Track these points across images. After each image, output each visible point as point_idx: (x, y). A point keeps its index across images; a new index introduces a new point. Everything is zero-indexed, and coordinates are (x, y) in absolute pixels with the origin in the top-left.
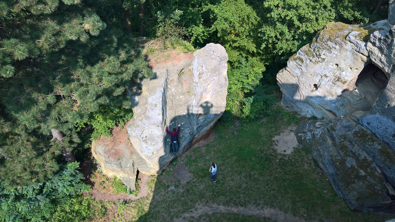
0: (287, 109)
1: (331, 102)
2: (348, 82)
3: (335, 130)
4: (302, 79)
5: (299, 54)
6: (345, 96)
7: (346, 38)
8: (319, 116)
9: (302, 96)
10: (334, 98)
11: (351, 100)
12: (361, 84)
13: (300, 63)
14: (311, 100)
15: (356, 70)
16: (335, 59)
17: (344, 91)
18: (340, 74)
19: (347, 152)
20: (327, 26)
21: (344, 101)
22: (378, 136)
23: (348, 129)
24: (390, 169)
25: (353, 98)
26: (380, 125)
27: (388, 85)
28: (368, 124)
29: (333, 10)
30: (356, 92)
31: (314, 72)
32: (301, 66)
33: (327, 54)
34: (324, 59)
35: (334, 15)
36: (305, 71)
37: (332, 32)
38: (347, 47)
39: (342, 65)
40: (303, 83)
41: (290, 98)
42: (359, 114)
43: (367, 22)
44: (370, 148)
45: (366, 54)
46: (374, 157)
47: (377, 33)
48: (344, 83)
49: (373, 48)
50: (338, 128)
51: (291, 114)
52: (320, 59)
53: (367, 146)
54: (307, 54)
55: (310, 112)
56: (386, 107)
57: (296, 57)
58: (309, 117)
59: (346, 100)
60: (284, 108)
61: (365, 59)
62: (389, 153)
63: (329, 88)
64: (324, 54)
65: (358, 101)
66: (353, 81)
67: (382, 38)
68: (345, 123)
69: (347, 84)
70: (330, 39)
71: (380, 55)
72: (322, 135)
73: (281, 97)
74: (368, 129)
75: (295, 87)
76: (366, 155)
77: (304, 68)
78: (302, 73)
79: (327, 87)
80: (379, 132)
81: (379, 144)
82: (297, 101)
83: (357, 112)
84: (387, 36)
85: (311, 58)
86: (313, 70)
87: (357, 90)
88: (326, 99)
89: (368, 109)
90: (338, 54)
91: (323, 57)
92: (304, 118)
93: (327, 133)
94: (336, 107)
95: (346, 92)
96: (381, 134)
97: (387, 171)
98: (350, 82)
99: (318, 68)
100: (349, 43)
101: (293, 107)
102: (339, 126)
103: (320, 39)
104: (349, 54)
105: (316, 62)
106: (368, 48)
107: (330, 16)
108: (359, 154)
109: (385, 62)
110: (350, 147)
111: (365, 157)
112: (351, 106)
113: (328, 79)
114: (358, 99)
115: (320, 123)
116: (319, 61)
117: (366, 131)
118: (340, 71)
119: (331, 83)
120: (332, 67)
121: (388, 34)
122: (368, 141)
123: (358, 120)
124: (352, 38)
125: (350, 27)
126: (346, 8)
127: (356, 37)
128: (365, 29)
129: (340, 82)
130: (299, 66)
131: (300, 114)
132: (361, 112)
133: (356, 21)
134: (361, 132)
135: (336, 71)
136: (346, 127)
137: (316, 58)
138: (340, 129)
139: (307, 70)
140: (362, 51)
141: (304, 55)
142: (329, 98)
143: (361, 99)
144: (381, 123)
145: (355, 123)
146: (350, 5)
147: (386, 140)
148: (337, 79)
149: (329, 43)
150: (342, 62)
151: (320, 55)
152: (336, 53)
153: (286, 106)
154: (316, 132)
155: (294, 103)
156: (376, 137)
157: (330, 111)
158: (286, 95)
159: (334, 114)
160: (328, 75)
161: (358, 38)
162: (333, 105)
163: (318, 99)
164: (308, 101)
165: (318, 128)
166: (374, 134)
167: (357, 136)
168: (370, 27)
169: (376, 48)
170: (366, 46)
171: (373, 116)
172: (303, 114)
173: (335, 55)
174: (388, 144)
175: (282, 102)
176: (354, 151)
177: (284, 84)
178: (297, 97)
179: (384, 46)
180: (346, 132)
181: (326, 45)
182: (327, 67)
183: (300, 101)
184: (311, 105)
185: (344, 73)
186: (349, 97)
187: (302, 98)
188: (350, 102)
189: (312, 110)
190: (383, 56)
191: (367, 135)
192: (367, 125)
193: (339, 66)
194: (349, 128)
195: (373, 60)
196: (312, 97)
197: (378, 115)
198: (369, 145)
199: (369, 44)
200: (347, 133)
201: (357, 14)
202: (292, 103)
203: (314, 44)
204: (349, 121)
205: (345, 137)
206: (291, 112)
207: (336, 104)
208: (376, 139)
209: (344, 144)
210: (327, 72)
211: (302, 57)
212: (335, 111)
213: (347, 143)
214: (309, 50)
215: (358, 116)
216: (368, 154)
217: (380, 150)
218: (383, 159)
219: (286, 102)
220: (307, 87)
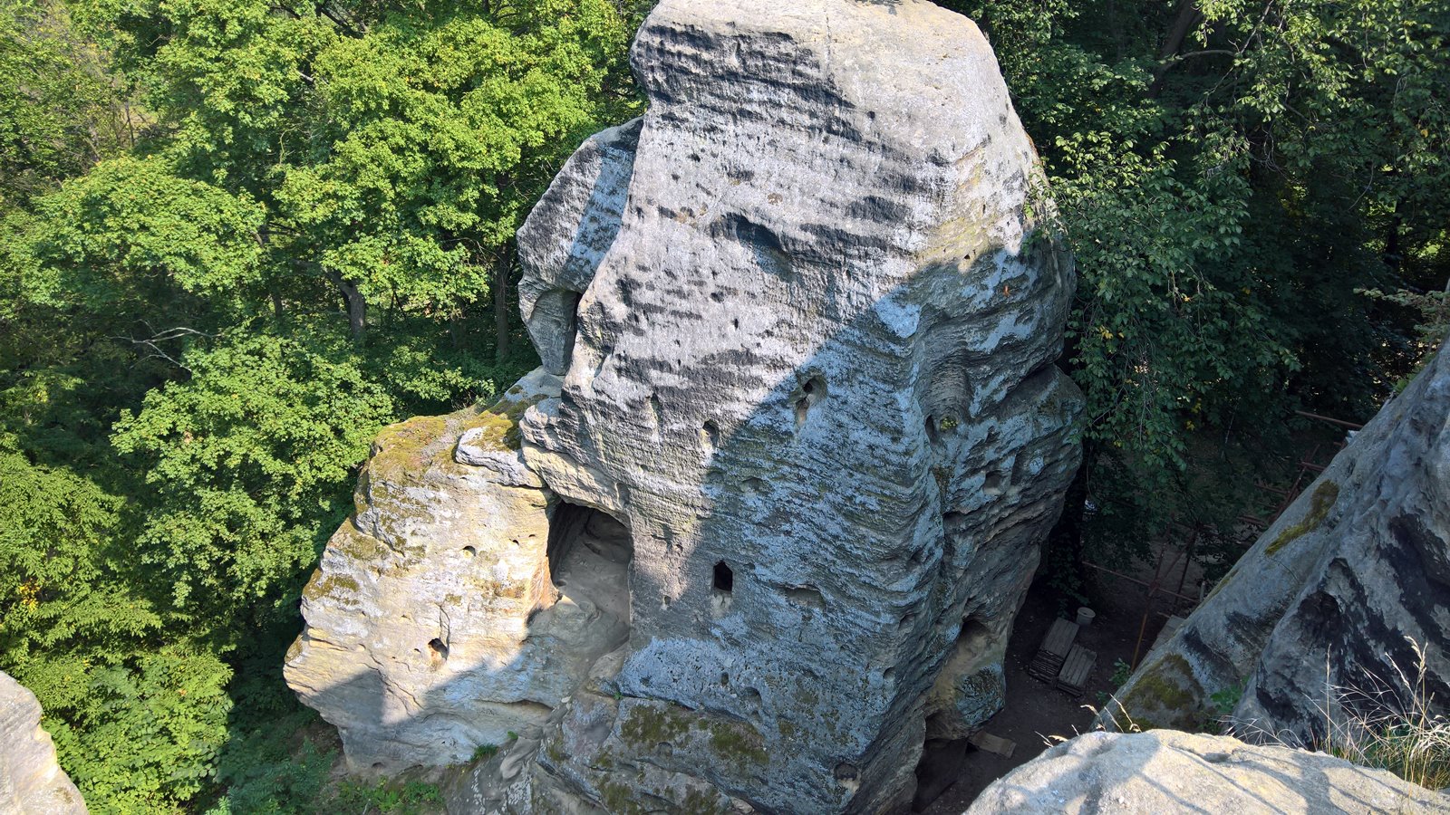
0: (380, 772)
1: (512, 670)
2: (528, 586)
3: (566, 757)
4: (380, 646)
5: (331, 564)
6: (541, 632)
7: (454, 457)
8: (497, 739)
9: (411, 700)
10: (514, 653)
11: (565, 635)
12: (568, 575)
13: (349, 595)
14: (447, 696)
15: (532, 541)
16: (456, 535)
17: (531, 618)
18: (494, 573)
19: (634, 803)
20: (381, 442)
21: (549, 650)
22: (688, 704)
23: (599, 731)
24: (765, 782)
25: (566, 628)
26: (677, 669)
27: (636, 543)
28: (646, 681)
29: (377, 388)
30: (567, 605)
31: (411, 603)
32: (355, 602)
33: (423, 527)
34: (422, 548)
35: (387, 402)
36: (379, 614)
37: (404, 454)
38: (472, 485)
39: (486, 543)
40: (391, 655)
41: (372, 728)
42: (606, 665)
43: (492, 392)
44: (685, 752)
45: (536, 482)
46: (710, 773)
47: (532, 414)
48: (518, 593)
49: (544, 457)
50: (571, 744)
51: (403, 781)
52: (408, 554)
53: (676, 751)
54: (357, 556)
55: (463, 740)
56: (664, 607)
57: (324, 579)
58: (468, 758)
59: (550, 643)
60: (365, 776)
61: (540, 497)
62: (738, 737)
63: (482, 632)
64: (414, 533)
65: (585, 626)
66: (541, 575)
67: (554, 421)
68: (584, 717)
69: (527, 593)
70: (408, 480)
71: (572, 470)
72: (537, 795)
73: (339, 743)
74: (651, 697)
75: (370, 681)
76: (689, 780)
77: (369, 607)
78: (371, 623)
79: (473, 631)
80: (684, 690)
81: (704, 725)
82: (402, 726)
83: (600, 662)
84: (562, 413)
85: (378, 562)
86: (402, 597)
87: (565, 599)
88: (491, 671)
89: (622, 637)
90: (458, 515)
91: (413, 542)
92: (453, 769)
93: (550, 780)
94: (535, 678)
95: (538, 619)
96: (692, 694)
97: (763, 796)
98: (533, 584)
99: (415, 585)
100: (471, 469)
101: (395, 756)
102: (571, 734)
103: (376, 491)
104: (487, 501)
105: (401, 569)
106: (532, 466)
107: (375, 407)
108: (670, 791)
109: (596, 485)
110: (634, 784)
111: (689, 788)
112: (574, 655)
113: (465, 603)
114: (581, 622)
115: (513, 759)
116: (410, 562)
117: (652, 708)
118: (490, 564)
119: (480, 614)
120: (457, 562)
121: (561, 405)
122: (671, 736)
123: (615, 685)
124: (475, 452)
125: (450, 420)
126: (412, 370)
127: (482, 445)
128: (498, 414)
129: (506, 599)
130: (349, 607)
131: (433, 767)
132: (609, 656)
133: (459, 399)
134: (641, 719)
135: (476, 568)
136: (592, 727)
137: (394, 557)
138: (580, 743)
139: (383, 607)
140: (518, 479)
141: (350, 563)
142: (499, 662)
143: (590, 619)
144: (675, 661)
145: (610, 701)
146: (421, 357)
147: (713, 703)
148: (491, 593)
149: (412, 491)
150: (481, 532)
151: (401, 541)
152: (448, 514)
153: (369, 765)
154: (515, 798)
155: (394, 740)
156: (685, 707)
157: (524, 702)
158: (353, 724)
159: (540, 705)
160: (458, 592)
161: (490, 446)
162: (523, 677)
163: (466, 683)
164: (436, 709)
165: (512, 780)
166: (677, 703)
167: (636, 737)
168: (508, 403)
169: (552, 456)
170: (522, 459)
171: (646, 651)
172: (443, 760)
173: (448, 524)
174: (724, 712)
175: (350, 760)
176: (650, 791)
177: (327, 694)
178: (395, 713)
179: (570, 443)
180: (601, 743)
181: (403, 501)
182: (442, 568)
183: (412, 722)
184: (453, 716)
185: (502, 566)
186: (554, 630)
187: (414, 709)
188: (565, 642)
189: (466, 727)
190: (582, 469)
191: (661, 717)
192: (643, 688)
193: (478, 550)
194: (600, 725)
195: (563, 492)
196: (444, 689)
197: (656, 643)
198: (681, 745)
199: (529, 451)
200: (605, 745)
201: (453, 376)
202: (385, 743)
203: (366, 515)
204: (593, 704)
205: (604, 761)
206: (397, 778)
207: (530, 669)
208: (686, 715)
209: (613, 785)
210: (452, 584)
211: (347, 571)
212: (538, 694)
213: (620, 778)
214: (360, 541)
215: (608, 673)
216: (693, 775)
217: (712, 742)
218: (734, 764)
219: (362, 750)
220: (410, 661)
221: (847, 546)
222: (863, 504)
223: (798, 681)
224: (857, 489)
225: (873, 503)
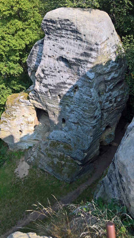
0: (15, 150)
1: (33, 135)
2: (33, 122)
3: (41, 149)
4: (12, 131)
5: (2, 119)
6: (36, 129)
7: (19, 101)
8: (32, 145)
9: (17, 140)
10: (33, 132)
11: (40, 129)
12: (41, 119)
13: (6, 123)
14: (23, 139)
15: (33, 115)
16: (21, 114)
17: (35, 127)
18: (28, 120)
19: (52, 156)
20: (8, 99)
21: (38, 132)
22: (60, 141)
23: (46, 145)
24: (72, 153)
25: (40, 128)
26: (57, 135)
27: (49, 115)
28: (53, 137)
29: (9, 88)
30: (40, 125)
31: (16, 125)
32: (7, 125)
33: (15, 113)
34: (16, 116)
35: (10, 91)
36: (11, 126)
37: (11, 100)
38: (22, 106)
39: (26, 115)
40: (13, 133)
41: (12, 144)
42: (47, 134)
43: (25, 89)
44: (59, 148)
45: (32, 105)
46: (63, 152)
47: (30, 94)
48: (32, 123)
49: (33, 101)
50: (42, 147)
51: (18, 151)
52: (14, 117)
53: (58, 148)
54: (6, 117)
55: (26, 145)
56: (55, 125)
57: (2, 121)
58: (28, 148)
59: (38, 131)
60: (12, 151)
61: (33, 107)
62: (68, 146)
63: (27, 129)
64: (14, 114)
65: (44, 128)
66: (36, 120)
67: (34, 95)
68: (43, 143)
69: (33, 123)
70: (12, 105)
71: (38, 103)
72: (38, 154)
73: (8, 146)
74: (54, 140)
75: (11, 137)
76: (60, 153)
77: (9, 125)
78: (10, 128)
79: (26, 129)
80: (59, 139)
81: (62, 144)
82: (17, 143)
83: (46, 134)
84: (35, 94)
85: (9, 118)
86: (14, 124)
87: (40, 124)
88: (29, 135)
89: (49, 130)
90: (21, 111)
91: (14, 115)
92: (26, 150)
93: (39, 152)
94: (36, 136)
95: (36, 127)
96: (60, 139)
97: (72, 155)
98: (34, 122)
99: (15, 122)
100: (22, 103)
101: (17, 148)
102: (42, 145)
103: (7, 107)
104: (25, 108)
105: (13, 119)
106: (31, 102)
108: (57, 154)
109: (42, 106)
110: (52, 153)
111: (60, 154)
112: (42, 133)
113: (24, 125)
114: (43, 127)
115: (34, 148)
116: (14, 118)
117: (54, 141)
118: (27, 118)
119: (26, 126)
120: (22, 118)
121: (34, 92)
122: (57, 146)
123: (48, 138)
124: (22, 100)
125: (19, 94)
126: (14, 85)
127: (23, 99)
128: (26, 93)
129: (30, 124)
130: (6, 125)
131: (23, 149)
132: (47, 133)
133: (21, 90)
134: (52, 143)
135: (25, 119)
136: (45, 144)
137: (12, 117)
138: (43, 147)
139: (11, 125)
140: (30, 105)
141: (5, 118)
142: (31, 134)
143: (44, 127)
144: (57, 134)
145: (48, 140)
146: (16, 82)
147: (63, 141)
148: (28, 123)
149: (13, 107)
150: (25, 113)
151: (13, 115)
152: (19, 111)
153: (13, 149)
154: (34, 155)
155: (16, 145)
156: (59, 141)
157: (35, 140)
158: (9, 143)
159: (37, 140)
160: (22, 123)
161: (24, 99)
162: (34, 136)
163: (26, 137)
164: (22, 141)
165: (34, 152)
166: (58, 141)
167: (52, 146)
168: (28, 91)
169: (34, 101)
170: (30, 101)
171: (52, 133)
172: (24, 148)
173: (19, 112)
174: (65, 142)
175: (10, 148)
176: (54, 154)
177: (5, 138)
178: (16, 142)
179: (37, 99)
180: (46, 147)
181: (12, 108)
182: (19, 119)
183: (18, 143)
184: (25, 142)
185: (29, 118)
186: (38, 129)
187: (18, 141)
188: (40, 131)
189: (27, 144)
190: (39, 103)
191: (55, 143)
192: (52, 138)
193: (25, 116)
194: (46, 144)
195: (37, 107)
196: (22, 138)
197: (54, 131)
198: (59, 147)
199: (31, 100)
200: (47, 147)
201: (20, 86)
202: (15, 146)
203: (7, 111)
204: (45, 141)
205: (47, 150)
206: (17, 151)
207: (35, 135)
208: (59, 142)
209: (48, 153)
210: (21, 122)
211: (5, 120)
212: (37, 139)
213: (49, 152)
214: (6, 115)
215: (47, 136)
216: (61, 152)
217: (64, 147)
218: (67, 150)
219: (11, 147)
220: (17, 134)
221: (83, 116)
222: (86, 109)
223: (77, 137)
224: (85, 106)
225: (87, 109)
